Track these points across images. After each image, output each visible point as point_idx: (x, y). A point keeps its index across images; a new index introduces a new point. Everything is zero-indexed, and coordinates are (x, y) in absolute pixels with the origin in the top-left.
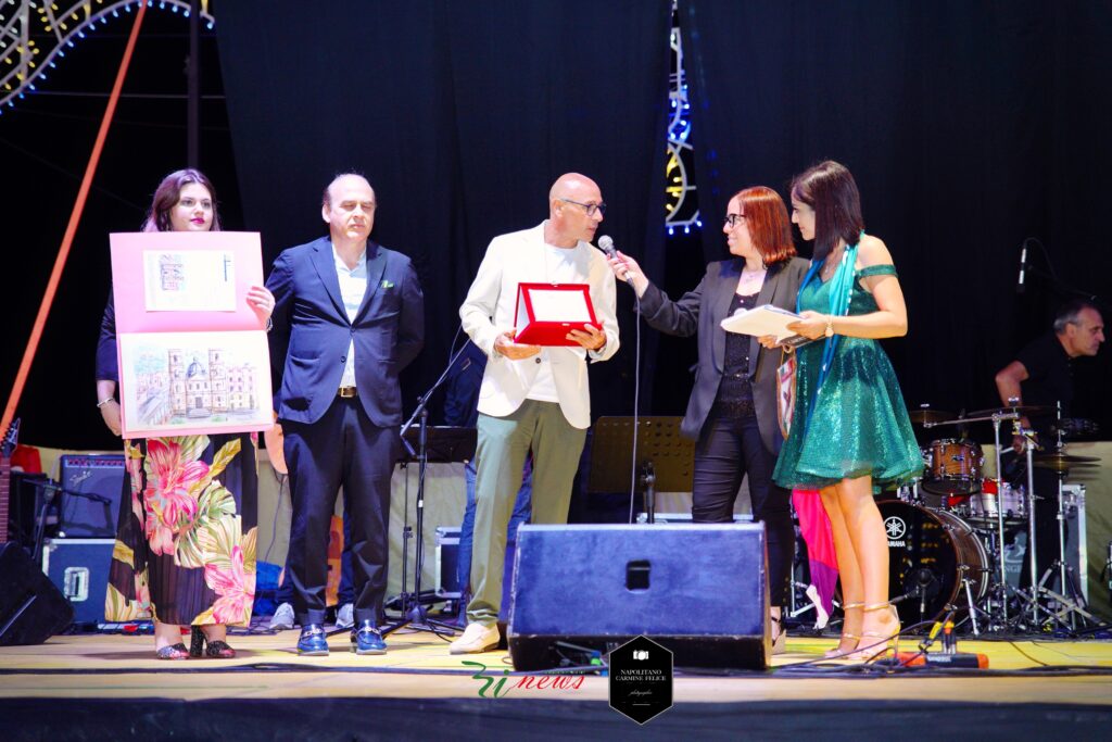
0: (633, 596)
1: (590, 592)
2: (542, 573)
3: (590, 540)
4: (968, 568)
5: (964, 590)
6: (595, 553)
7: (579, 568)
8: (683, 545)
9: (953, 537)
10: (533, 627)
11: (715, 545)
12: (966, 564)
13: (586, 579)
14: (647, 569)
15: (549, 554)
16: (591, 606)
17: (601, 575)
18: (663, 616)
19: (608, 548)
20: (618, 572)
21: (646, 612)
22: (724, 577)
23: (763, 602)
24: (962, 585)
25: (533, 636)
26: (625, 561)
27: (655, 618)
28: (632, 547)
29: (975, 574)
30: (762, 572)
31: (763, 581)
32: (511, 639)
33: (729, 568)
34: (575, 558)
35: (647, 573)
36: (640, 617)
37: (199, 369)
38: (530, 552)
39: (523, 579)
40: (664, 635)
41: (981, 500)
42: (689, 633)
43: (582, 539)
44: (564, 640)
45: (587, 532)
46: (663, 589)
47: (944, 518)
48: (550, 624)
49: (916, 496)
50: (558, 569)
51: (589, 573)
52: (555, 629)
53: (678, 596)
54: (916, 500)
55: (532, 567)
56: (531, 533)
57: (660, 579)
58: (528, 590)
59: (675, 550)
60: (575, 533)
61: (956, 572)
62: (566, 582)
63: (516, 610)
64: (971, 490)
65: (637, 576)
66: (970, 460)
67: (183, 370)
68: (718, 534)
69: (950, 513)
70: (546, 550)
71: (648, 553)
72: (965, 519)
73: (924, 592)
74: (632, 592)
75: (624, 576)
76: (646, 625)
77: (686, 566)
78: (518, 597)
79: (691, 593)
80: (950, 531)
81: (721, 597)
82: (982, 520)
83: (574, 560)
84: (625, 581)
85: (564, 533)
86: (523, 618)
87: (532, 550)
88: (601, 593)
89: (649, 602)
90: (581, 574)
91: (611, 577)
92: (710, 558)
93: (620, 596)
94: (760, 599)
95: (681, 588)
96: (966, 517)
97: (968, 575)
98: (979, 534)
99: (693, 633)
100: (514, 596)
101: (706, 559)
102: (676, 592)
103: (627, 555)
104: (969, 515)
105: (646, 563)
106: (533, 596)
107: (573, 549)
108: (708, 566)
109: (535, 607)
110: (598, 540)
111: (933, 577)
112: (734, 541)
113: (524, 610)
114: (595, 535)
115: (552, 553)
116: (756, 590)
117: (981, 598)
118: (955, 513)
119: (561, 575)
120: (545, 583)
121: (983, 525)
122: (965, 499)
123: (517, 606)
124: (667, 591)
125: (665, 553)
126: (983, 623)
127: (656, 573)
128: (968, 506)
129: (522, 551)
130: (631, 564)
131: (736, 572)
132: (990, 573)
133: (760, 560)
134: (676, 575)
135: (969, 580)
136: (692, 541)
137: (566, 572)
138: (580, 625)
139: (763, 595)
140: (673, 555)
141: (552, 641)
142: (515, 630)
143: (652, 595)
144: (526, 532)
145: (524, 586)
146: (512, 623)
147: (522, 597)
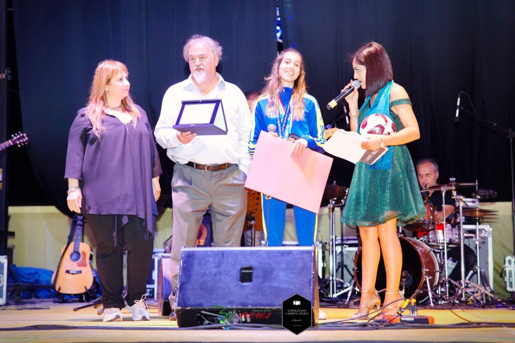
0: (243, 286)
1: (220, 284)
2: (194, 273)
3: (221, 255)
4: (428, 270)
5: (425, 282)
6: (223, 263)
7: (214, 271)
8: (271, 258)
9: (420, 253)
10: (188, 303)
11: (288, 258)
12: (426, 268)
13: (218, 277)
14: (252, 271)
15: (197, 264)
16: (220, 292)
17: (226, 275)
18: (260, 296)
19: (230, 259)
20: (235, 273)
21: (251, 295)
22: (293, 276)
23: (314, 289)
24: (424, 279)
25: (189, 308)
26: (239, 267)
27: (255, 298)
28: (243, 259)
29: (432, 273)
30: (314, 272)
31: (313, 278)
32: (176, 310)
33: (296, 271)
34: (212, 266)
35: (251, 274)
36: (247, 298)
38: (187, 262)
39: (184, 277)
40: (260, 307)
41: (435, 234)
42: (273, 306)
43: (216, 255)
44: (205, 310)
45: (219, 251)
46: (260, 282)
47: (415, 243)
48: (198, 301)
49: (400, 231)
50: (203, 271)
51: (220, 274)
52: (201, 305)
53: (267, 286)
54: (401, 234)
55: (189, 270)
56: (189, 252)
57: (258, 276)
58: (186, 283)
59: (266, 261)
60: (212, 252)
61: (422, 272)
62: (207, 278)
63: (179, 294)
64: (430, 228)
65: (246, 276)
66: (429, 212)
68: (290, 252)
69: (419, 241)
70: (196, 261)
71: (253, 262)
72: (427, 244)
73: (404, 283)
74: (243, 284)
75: (239, 275)
76: (250, 301)
77: (272, 269)
78: (180, 287)
79: (275, 284)
80: (419, 250)
81: (291, 286)
82: (436, 244)
83: (211, 267)
84: (239, 278)
85: (206, 251)
86: (183, 299)
87: (189, 261)
88: (226, 284)
89: (252, 289)
90: (215, 275)
91: (231, 276)
92: (285, 265)
93: (236, 286)
94: (312, 287)
95: (270, 282)
96: (428, 243)
97: (428, 274)
98: (434, 252)
99: (276, 306)
101: (283, 266)
102: (267, 284)
103: (240, 264)
104: (429, 242)
105: (250, 268)
106: (189, 287)
107: (211, 260)
108: (285, 269)
109: (190, 292)
110: (225, 256)
111: (409, 275)
112: (298, 256)
113: (184, 294)
114: (223, 253)
115: (200, 262)
116: (310, 282)
117: (435, 286)
118: (422, 241)
119: (205, 274)
120: (196, 279)
121: (436, 247)
122: (427, 233)
123: (180, 292)
124: (262, 283)
125: (261, 263)
126: (436, 300)
127: (256, 273)
128: (428, 237)
129: (183, 262)
130: (242, 269)
131: (299, 273)
132: (440, 273)
133: (312, 267)
134: (268, 274)
135: (428, 277)
136: (276, 256)
137: (207, 274)
138: (215, 302)
139: (313, 285)
140: (265, 263)
141: (199, 311)
142: (178, 305)
143: (254, 286)
144: (185, 252)
145: (184, 281)
146: (177, 301)
147: (182, 287)
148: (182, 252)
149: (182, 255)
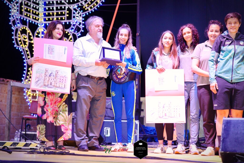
2: (231, 133)
10: (228, 150)
25: (228, 152)
34: (242, 128)
37: (53, 75)
38: (227, 126)
44: (238, 154)
48: (234, 149)
50: (236, 132)
52: (235, 151)
55: (228, 131)
56: (228, 120)
62: (239, 136)
63: (222, 144)
67: (48, 75)
70: (232, 126)
78: (223, 140)
86: (225, 147)
87: (227, 125)
100: (222, 139)
106: (228, 140)
109: (229, 143)
113: (225, 144)
119: (237, 134)
120: (232, 136)
123: (223, 143)
129: (224, 126)
137: (239, 133)
141: (234, 154)
142: (222, 150)
144: (225, 120)
145: (225, 137)
146: (221, 148)
147: (224, 140)
148: (224, 120)
149: (223, 122)
